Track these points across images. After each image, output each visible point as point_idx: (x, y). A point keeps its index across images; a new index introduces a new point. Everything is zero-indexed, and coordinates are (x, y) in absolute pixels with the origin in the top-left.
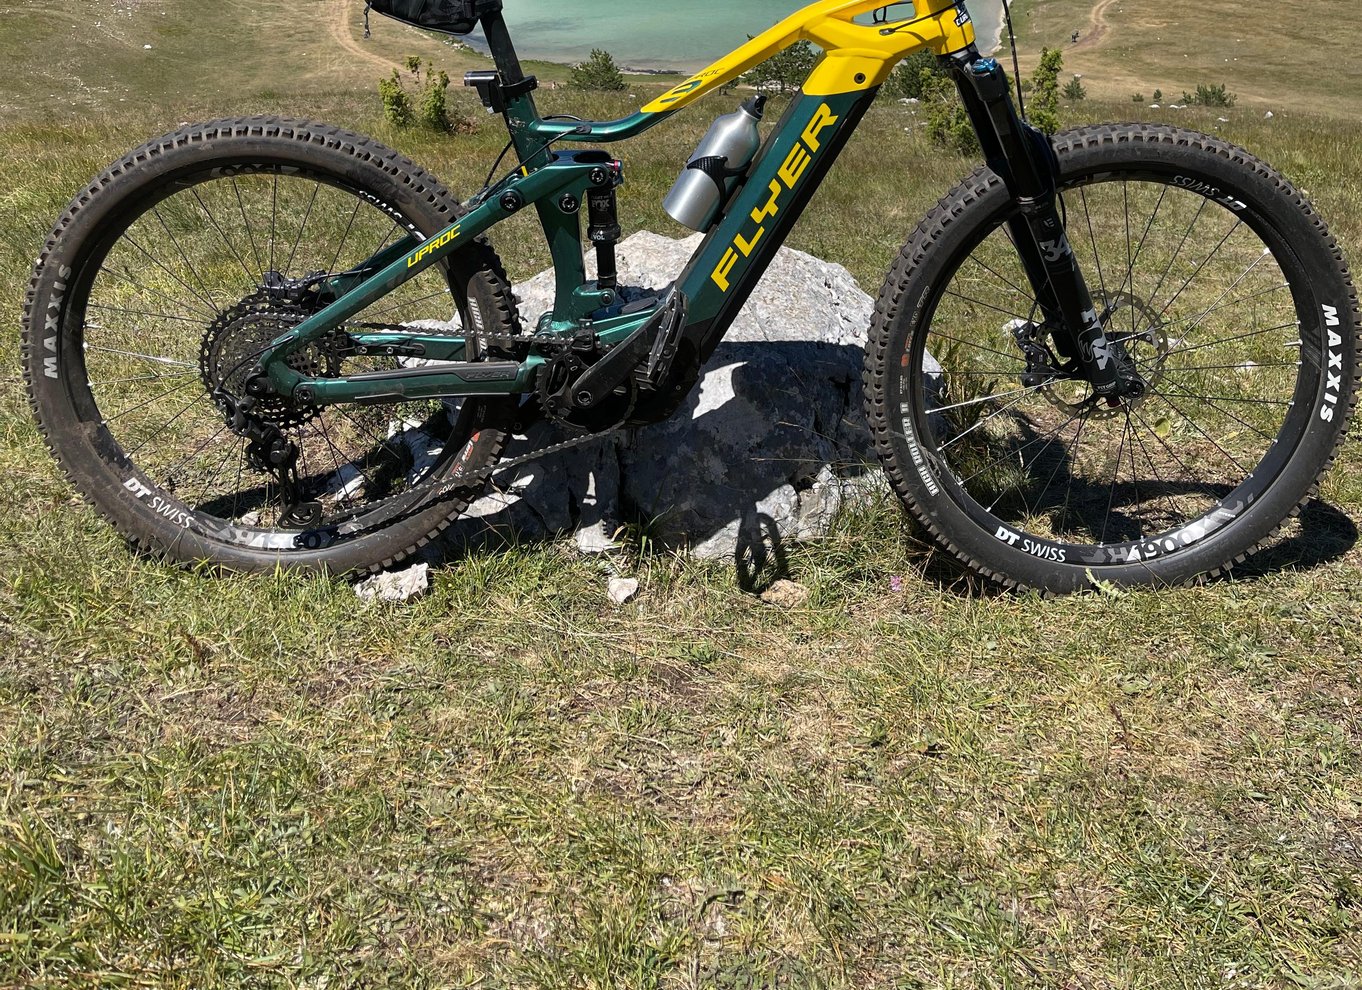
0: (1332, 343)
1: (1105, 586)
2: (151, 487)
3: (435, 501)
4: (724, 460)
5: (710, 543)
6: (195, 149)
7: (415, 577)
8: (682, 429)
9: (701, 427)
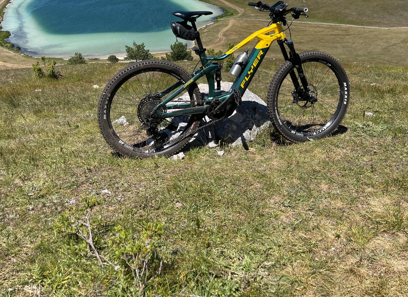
0: (345, 90)
1: (311, 140)
2: (124, 142)
3: (186, 138)
4: (236, 125)
5: (235, 143)
6: (139, 67)
7: (181, 155)
8: (226, 120)
9: (230, 119)
